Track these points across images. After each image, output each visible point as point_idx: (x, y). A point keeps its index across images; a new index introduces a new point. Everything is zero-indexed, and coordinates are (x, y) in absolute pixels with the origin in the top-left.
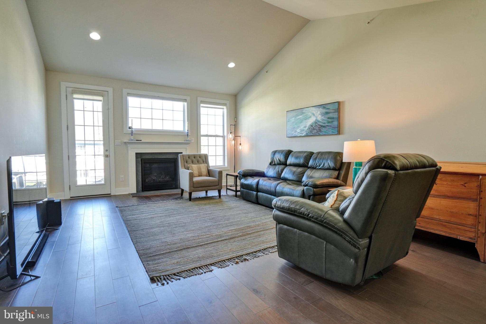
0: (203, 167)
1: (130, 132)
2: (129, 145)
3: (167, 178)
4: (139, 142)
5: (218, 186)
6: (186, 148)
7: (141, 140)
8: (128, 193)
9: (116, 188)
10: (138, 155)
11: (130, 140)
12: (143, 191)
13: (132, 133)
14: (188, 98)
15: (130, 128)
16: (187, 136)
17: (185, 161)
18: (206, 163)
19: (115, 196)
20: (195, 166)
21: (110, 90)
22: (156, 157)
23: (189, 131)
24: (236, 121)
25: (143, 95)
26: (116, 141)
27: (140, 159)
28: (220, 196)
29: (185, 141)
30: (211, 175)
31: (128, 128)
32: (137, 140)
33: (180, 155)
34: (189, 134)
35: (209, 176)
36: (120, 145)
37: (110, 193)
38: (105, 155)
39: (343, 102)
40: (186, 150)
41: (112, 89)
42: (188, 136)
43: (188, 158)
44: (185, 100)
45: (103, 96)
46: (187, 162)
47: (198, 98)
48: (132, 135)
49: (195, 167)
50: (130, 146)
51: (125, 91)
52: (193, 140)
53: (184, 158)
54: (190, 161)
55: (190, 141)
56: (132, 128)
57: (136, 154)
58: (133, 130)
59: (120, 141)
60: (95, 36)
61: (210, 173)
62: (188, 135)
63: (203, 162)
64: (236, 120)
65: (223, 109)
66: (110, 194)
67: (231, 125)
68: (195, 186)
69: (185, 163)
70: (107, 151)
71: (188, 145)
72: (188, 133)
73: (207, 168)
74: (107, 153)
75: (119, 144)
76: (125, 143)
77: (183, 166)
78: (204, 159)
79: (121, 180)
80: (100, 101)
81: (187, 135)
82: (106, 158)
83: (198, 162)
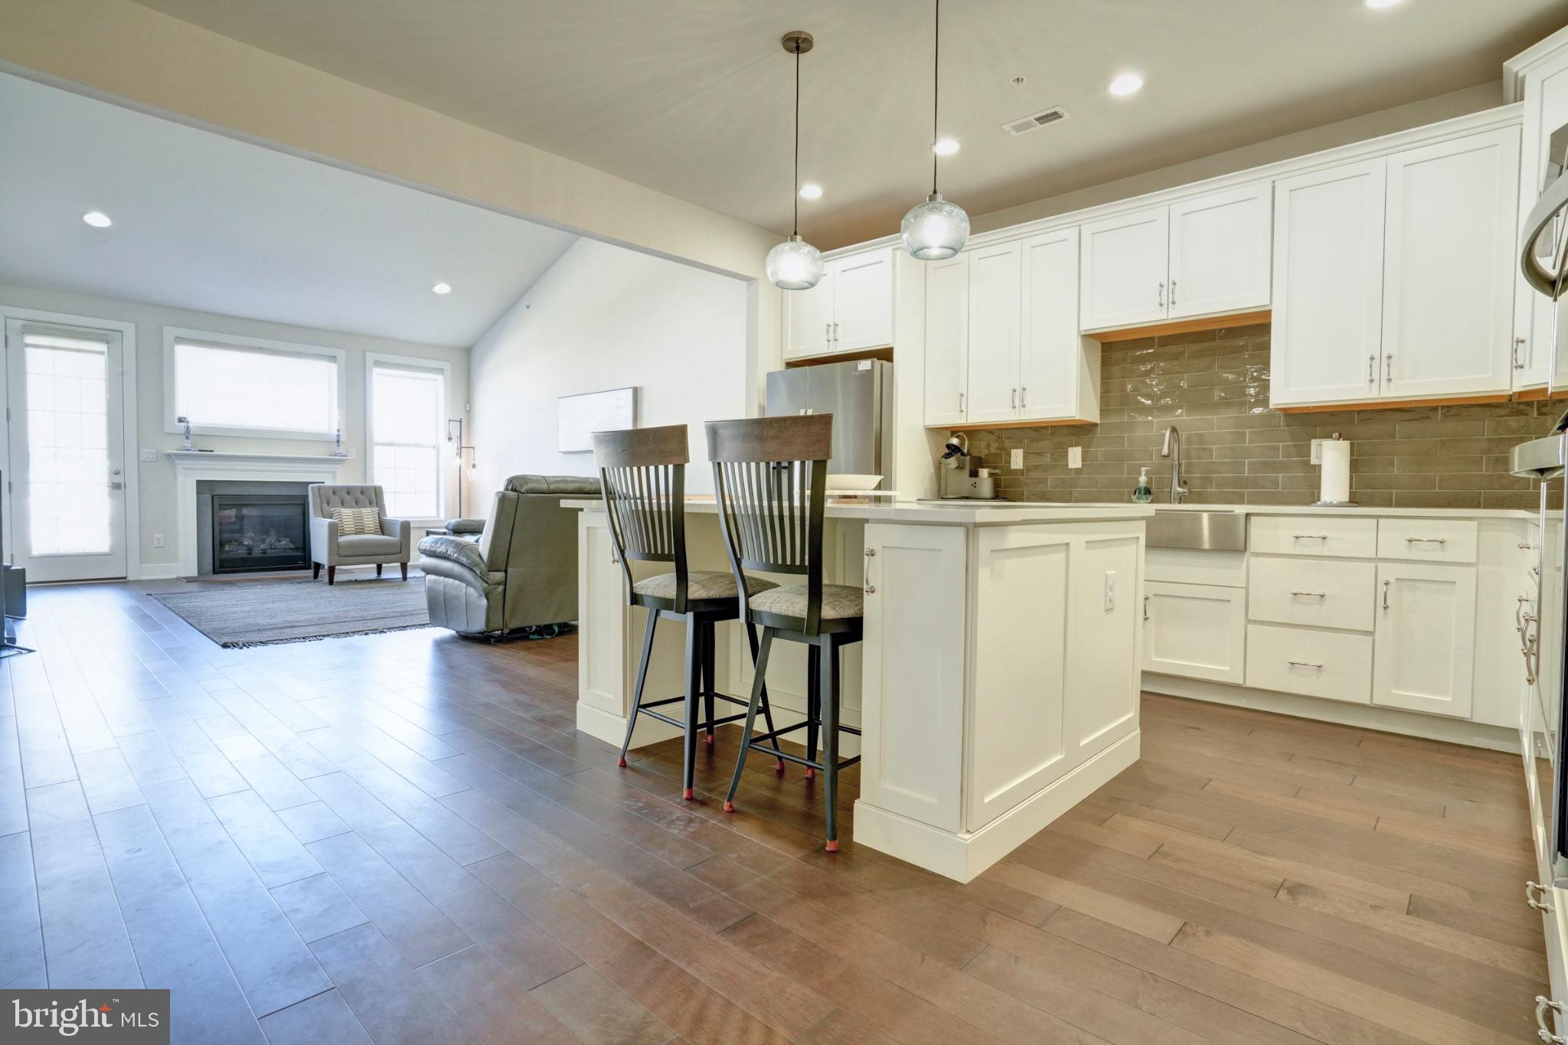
0: (368, 515)
1: (183, 431)
2: (178, 462)
3: (283, 543)
4: (206, 454)
5: (400, 555)
6: (334, 473)
7: (212, 451)
8: (174, 576)
9: (141, 563)
10: (201, 485)
11: (182, 450)
12: (217, 573)
13: (187, 433)
14: (340, 353)
15: (183, 422)
16: (336, 444)
17: (325, 501)
18: (377, 506)
19: (138, 582)
20: (346, 512)
21: (129, 329)
22: (253, 491)
23: (340, 433)
24: (469, 412)
25: (217, 342)
26: (142, 451)
27: (208, 497)
28: (405, 578)
29: (330, 455)
30: (386, 531)
31: (176, 420)
32: (200, 451)
33: (312, 488)
34: (342, 439)
35: (383, 534)
36: (155, 460)
37: (125, 576)
38: (113, 484)
39: (641, 388)
40: (334, 477)
41: (132, 326)
42: (340, 444)
43: (332, 494)
44: (332, 358)
45: (107, 343)
46: (328, 504)
47: (367, 354)
48: (187, 438)
49: (347, 515)
50: (180, 464)
51: (169, 332)
52: (353, 454)
53: (322, 492)
54: (335, 499)
55: (344, 456)
56: (188, 422)
57: (199, 482)
58: (190, 425)
59: (154, 451)
60: (97, 219)
61: (383, 527)
62: (338, 441)
63: (370, 504)
64: (468, 409)
65: (436, 380)
66: (125, 578)
67: (450, 421)
68: (342, 552)
69: (325, 505)
70: (117, 473)
71: (339, 466)
72: (338, 436)
73: (379, 517)
74: (118, 479)
75: (152, 457)
76: (168, 455)
77: (320, 510)
78: (373, 496)
79: (156, 545)
80: (102, 353)
81: (335, 439)
82: (116, 492)
83: (356, 503)
